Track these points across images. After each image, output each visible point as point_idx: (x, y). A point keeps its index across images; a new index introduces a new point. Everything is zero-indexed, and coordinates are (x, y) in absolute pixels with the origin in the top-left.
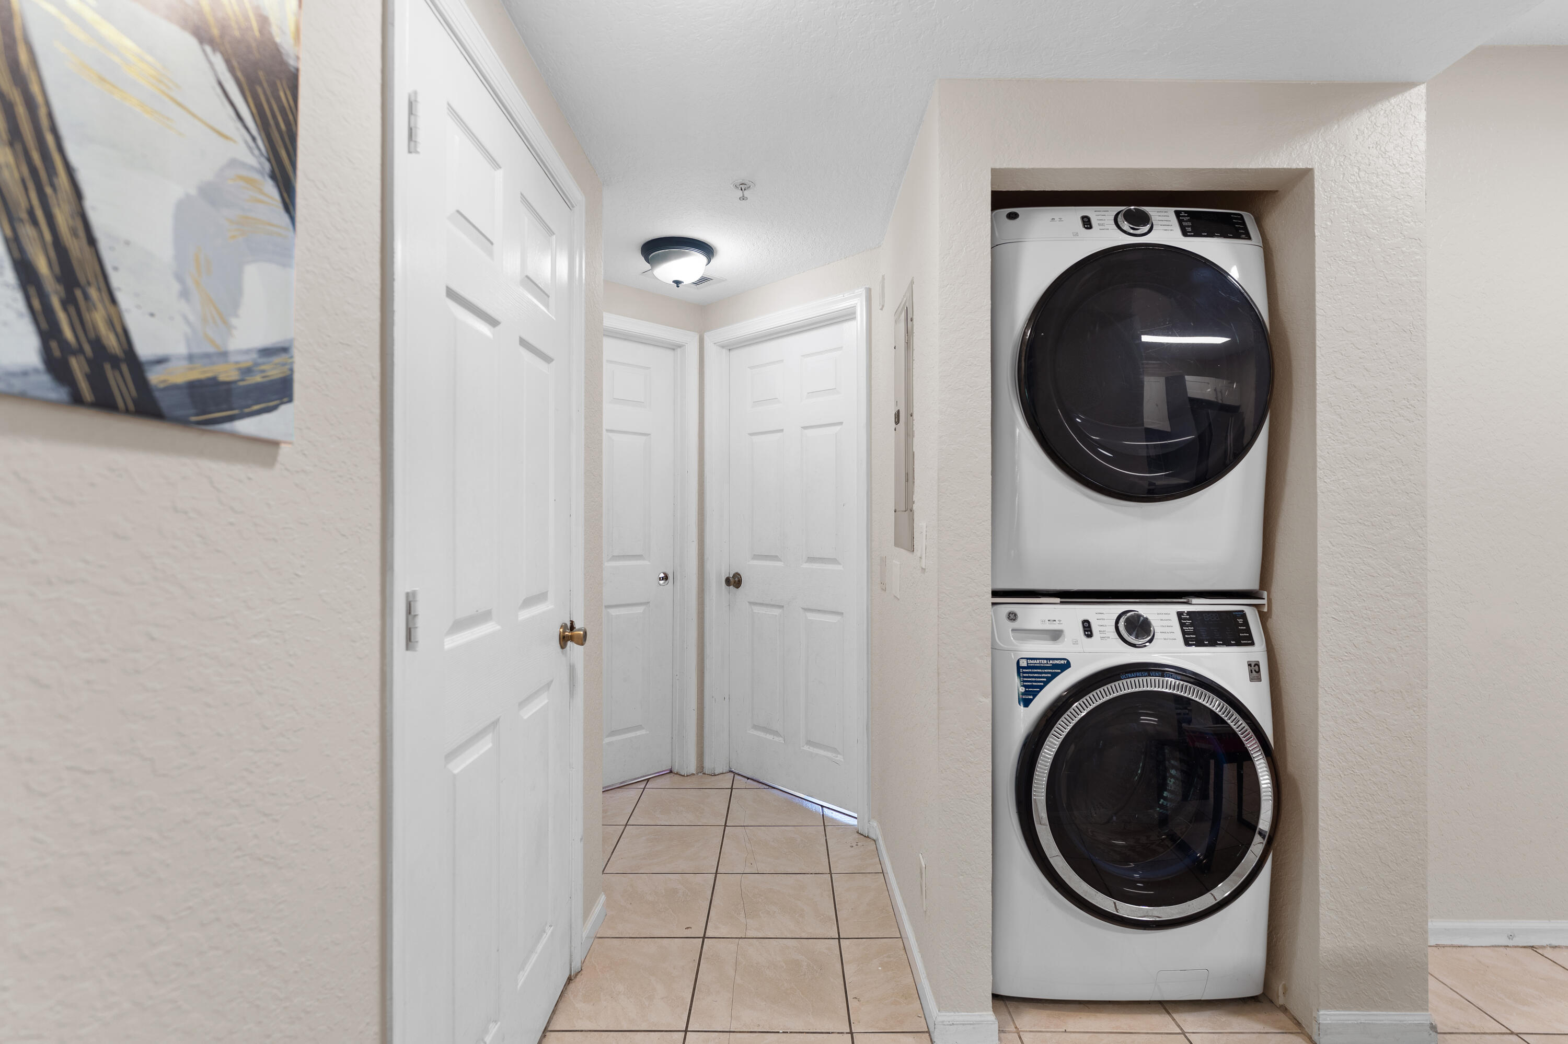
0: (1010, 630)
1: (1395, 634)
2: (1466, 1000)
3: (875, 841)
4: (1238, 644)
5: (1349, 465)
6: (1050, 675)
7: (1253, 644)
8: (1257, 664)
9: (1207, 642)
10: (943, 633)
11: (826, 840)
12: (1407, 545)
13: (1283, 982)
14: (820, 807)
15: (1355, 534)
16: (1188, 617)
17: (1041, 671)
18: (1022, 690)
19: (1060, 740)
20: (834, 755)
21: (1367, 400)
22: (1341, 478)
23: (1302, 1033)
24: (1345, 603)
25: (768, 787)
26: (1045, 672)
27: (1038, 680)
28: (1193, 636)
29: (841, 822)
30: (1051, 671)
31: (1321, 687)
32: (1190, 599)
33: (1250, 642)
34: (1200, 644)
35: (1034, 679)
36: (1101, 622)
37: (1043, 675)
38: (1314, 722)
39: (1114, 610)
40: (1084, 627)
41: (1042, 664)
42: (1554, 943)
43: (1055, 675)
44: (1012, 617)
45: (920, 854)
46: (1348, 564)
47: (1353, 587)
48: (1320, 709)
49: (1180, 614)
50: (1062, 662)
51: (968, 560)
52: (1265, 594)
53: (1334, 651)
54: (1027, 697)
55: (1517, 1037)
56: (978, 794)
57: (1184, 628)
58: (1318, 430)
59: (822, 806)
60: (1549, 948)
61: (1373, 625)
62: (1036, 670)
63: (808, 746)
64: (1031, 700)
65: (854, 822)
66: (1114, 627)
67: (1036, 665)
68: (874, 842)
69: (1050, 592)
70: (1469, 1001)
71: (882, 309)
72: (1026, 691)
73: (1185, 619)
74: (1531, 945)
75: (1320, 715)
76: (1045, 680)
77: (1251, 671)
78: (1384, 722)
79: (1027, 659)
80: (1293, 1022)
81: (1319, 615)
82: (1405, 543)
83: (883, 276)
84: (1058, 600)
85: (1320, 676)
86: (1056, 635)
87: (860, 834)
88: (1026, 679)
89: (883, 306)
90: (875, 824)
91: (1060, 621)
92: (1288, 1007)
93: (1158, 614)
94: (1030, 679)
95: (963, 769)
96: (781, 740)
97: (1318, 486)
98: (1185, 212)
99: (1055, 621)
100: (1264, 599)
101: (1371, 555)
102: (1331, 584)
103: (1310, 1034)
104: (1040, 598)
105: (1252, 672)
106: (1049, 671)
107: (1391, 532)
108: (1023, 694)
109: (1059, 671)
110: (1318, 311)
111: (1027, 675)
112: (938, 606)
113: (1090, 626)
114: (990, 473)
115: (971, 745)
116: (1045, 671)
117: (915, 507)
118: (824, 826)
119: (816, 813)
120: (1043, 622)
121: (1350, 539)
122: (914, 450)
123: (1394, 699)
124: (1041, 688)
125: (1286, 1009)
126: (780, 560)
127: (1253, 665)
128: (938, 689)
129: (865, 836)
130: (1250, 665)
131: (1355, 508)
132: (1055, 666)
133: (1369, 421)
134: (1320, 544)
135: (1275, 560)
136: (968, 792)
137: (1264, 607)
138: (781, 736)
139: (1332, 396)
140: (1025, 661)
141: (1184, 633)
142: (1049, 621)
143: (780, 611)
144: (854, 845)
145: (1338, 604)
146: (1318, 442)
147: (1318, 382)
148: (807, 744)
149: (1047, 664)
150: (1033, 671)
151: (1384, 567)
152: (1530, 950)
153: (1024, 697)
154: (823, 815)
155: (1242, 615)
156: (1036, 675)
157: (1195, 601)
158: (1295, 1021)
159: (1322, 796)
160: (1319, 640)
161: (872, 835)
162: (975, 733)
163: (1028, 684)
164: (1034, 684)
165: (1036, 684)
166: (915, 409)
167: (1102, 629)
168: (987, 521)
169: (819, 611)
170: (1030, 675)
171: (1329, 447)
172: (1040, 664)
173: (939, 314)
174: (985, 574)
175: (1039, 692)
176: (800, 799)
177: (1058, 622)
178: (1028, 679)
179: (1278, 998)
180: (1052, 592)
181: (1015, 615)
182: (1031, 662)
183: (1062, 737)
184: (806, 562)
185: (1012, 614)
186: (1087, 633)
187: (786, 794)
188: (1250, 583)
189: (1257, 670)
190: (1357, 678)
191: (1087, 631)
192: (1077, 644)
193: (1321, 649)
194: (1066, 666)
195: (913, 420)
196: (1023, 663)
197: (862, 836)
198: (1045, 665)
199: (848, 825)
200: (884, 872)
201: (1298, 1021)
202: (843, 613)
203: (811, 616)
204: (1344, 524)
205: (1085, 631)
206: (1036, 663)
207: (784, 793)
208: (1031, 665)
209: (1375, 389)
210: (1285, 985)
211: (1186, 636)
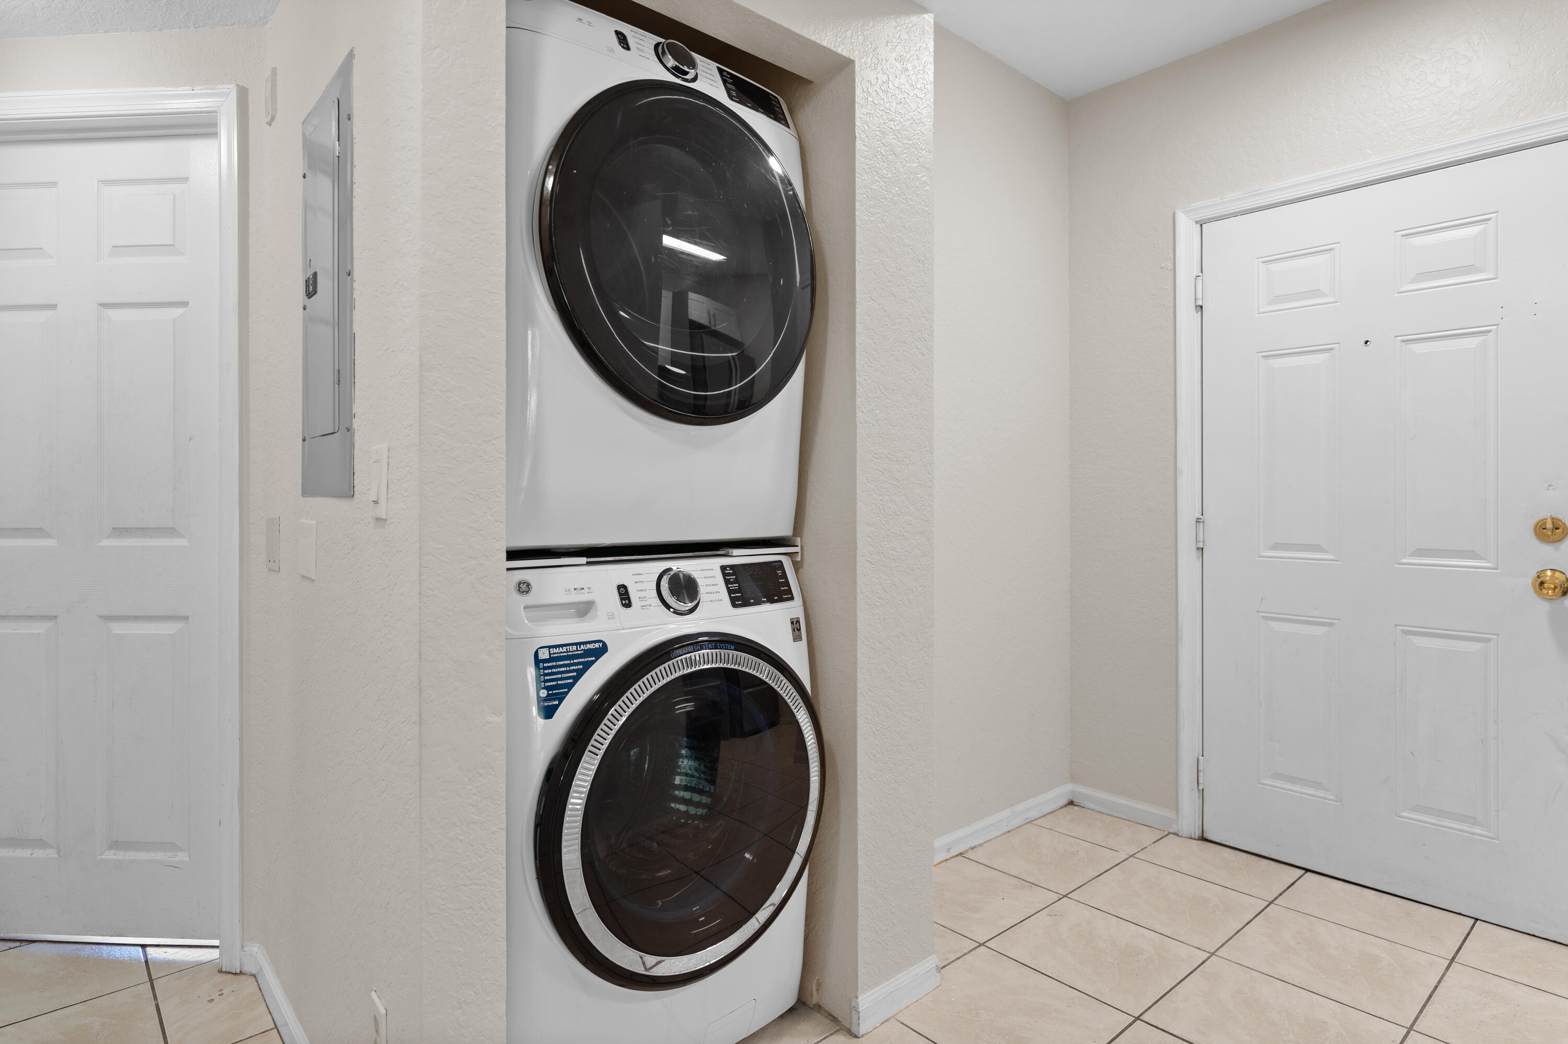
0: (522, 607)
1: (912, 574)
2: (941, 925)
3: (254, 976)
4: (781, 600)
5: (880, 395)
6: (581, 667)
7: (792, 598)
8: (798, 622)
9: (753, 601)
10: (429, 621)
11: (157, 1006)
12: (921, 482)
13: (817, 978)
14: (140, 949)
15: (884, 469)
16: (731, 571)
17: (569, 662)
18: (543, 693)
19: (599, 757)
20: (170, 854)
21: (893, 327)
22: (875, 408)
23: (841, 1029)
24: (877, 544)
25: (18, 944)
26: (574, 663)
27: (566, 675)
28: (739, 595)
29: (186, 963)
30: (583, 660)
31: (859, 639)
32: (730, 550)
33: (790, 596)
34: (746, 604)
35: (559, 676)
36: (640, 586)
37: (572, 668)
38: (853, 678)
39: (653, 568)
40: (620, 594)
41: (570, 651)
42: (973, 844)
43: (588, 666)
44: (524, 588)
45: (373, 994)
46: (879, 501)
47: (883, 527)
48: (858, 663)
49: (723, 568)
50: (597, 645)
51: (471, 500)
52: (798, 541)
53: (869, 597)
54: (551, 704)
55: (983, 946)
56: (484, 870)
57: (729, 586)
58: (857, 354)
59: (143, 946)
60: (970, 851)
61: (897, 566)
62: (562, 663)
63: (113, 852)
64: (556, 707)
65: (214, 954)
66: (655, 591)
67: (561, 655)
68: (253, 979)
69: (571, 550)
70: (944, 927)
71: (270, 124)
72: (548, 695)
73: (729, 574)
74: (960, 852)
75: (858, 669)
76: (575, 674)
77: (794, 629)
78: (905, 667)
79: (550, 647)
80: (829, 1019)
81: (858, 559)
82: (919, 480)
83: (274, 70)
84: (583, 560)
85: (858, 627)
86: (584, 609)
87: (226, 972)
88: (548, 678)
89: (273, 118)
90: (255, 949)
91: (589, 588)
92: (822, 1003)
93: (702, 570)
94: (555, 677)
95: (461, 837)
96: (52, 853)
97: (857, 415)
98: (728, 73)
99: (583, 589)
100: (798, 546)
101: (896, 492)
102: (867, 525)
103: (848, 1027)
104: (560, 558)
105: (794, 631)
106: (581, 660)
107: (910, 468)
108: (546, 699)
109: (594, 659)
110: (858, 222)
111: (550, 671)
112: (420, 576)
113: (627, 593)
114: (504, 363)
115: (474, 795)
116: (575, 661)
117: (356, 423)
118: (151, 980)
119: (132, 962)
120: (568, 591)
121: (881, 475)
122: (356, 329)
123: (912, 642)
124: (570, 687)
125: (820, 1006)
126: (49, 536)
127: (795, 623)
128: (420, 715)
129: (236, 974)
130: (792, 623)
131: (885, 442)
132: (588, 653)
133: (895, 349)
134: (859, 480)
135: (808, 501)
136: (469, 871)
137: (798, 555)
138: (50, 847)
139: (868, 317)
140: (546, 651)
141: (730, 592)
142: (575, 589)
143: (48, 625)
144: (215, 995)
145: (872, 546)
146: (858, 367)
147: (857, 300)
148: (110, 848)
149: (577, 650)
150: (559, 663)
151: (905, 505)
152: (960, 858)
153: (546, 704)
154: (146, 962)
155: (780, 564)
156: (562, 669)
157: (736, 552)
158: (831, 1018)
159: (861, 759)
160: (858, 586)
161: (248, 969)
162: (481, 775)
163: (552, 683)
164: (560, 682)
165: (562, 682)
166: (356, 263)
167: (642, 594)
168: (499, 438)
169: (137, 618)
170: (554, 670)
171: (866, 374)
172: (567, 652)
173: (422, 91)
174: (497, 521)
175: (567, 693)
176: (94, 947)
177: (588, 591)
178: (552, 677)
179: (812, 997)
180: (573, 550)
181: (528, 585)
182: (555, 651)
183: (601, 752)
184: (108, 537)
185: (524, 583)
186: (624, 602)
187: (62, 946)
188: (782, 529)
189: (798, 628)
190: (886, 624)
191: (624, 599)
192: (614, 618)
193: (860, 596)
194: (600, 650)
195: (352, 281)
196: (544, 655)
197: (230, 976)
198: (573, 653)
199: (199, 965)
200: (278, 1024)
201: (834, 1017)
202: (188, 617)
203: (118, 628)
204: (877, 458)
205: (622, 599)
206: (561, 652)
207: (57, 945)
208: (556, 655)
209: (899, 316)
210: (818, 979)
211: (732, 595)
